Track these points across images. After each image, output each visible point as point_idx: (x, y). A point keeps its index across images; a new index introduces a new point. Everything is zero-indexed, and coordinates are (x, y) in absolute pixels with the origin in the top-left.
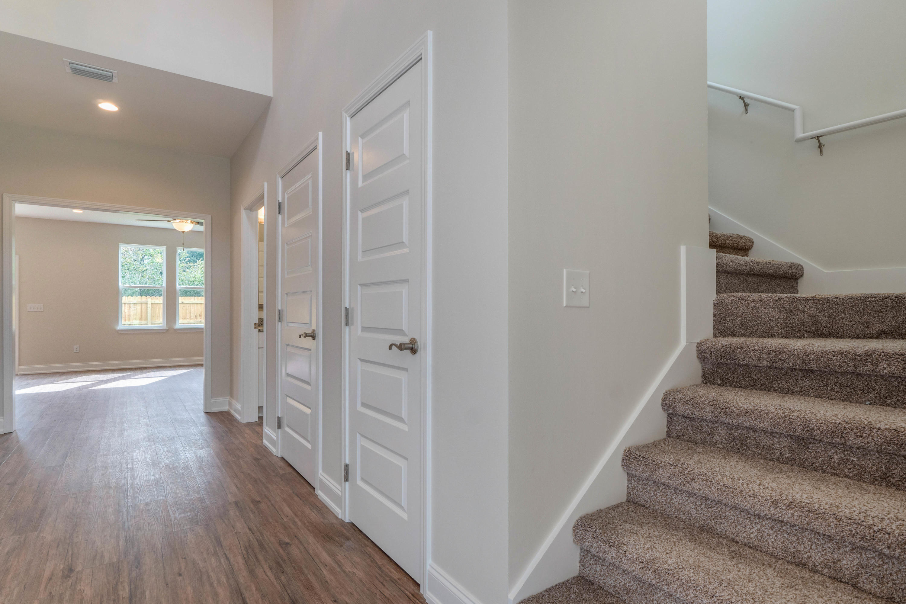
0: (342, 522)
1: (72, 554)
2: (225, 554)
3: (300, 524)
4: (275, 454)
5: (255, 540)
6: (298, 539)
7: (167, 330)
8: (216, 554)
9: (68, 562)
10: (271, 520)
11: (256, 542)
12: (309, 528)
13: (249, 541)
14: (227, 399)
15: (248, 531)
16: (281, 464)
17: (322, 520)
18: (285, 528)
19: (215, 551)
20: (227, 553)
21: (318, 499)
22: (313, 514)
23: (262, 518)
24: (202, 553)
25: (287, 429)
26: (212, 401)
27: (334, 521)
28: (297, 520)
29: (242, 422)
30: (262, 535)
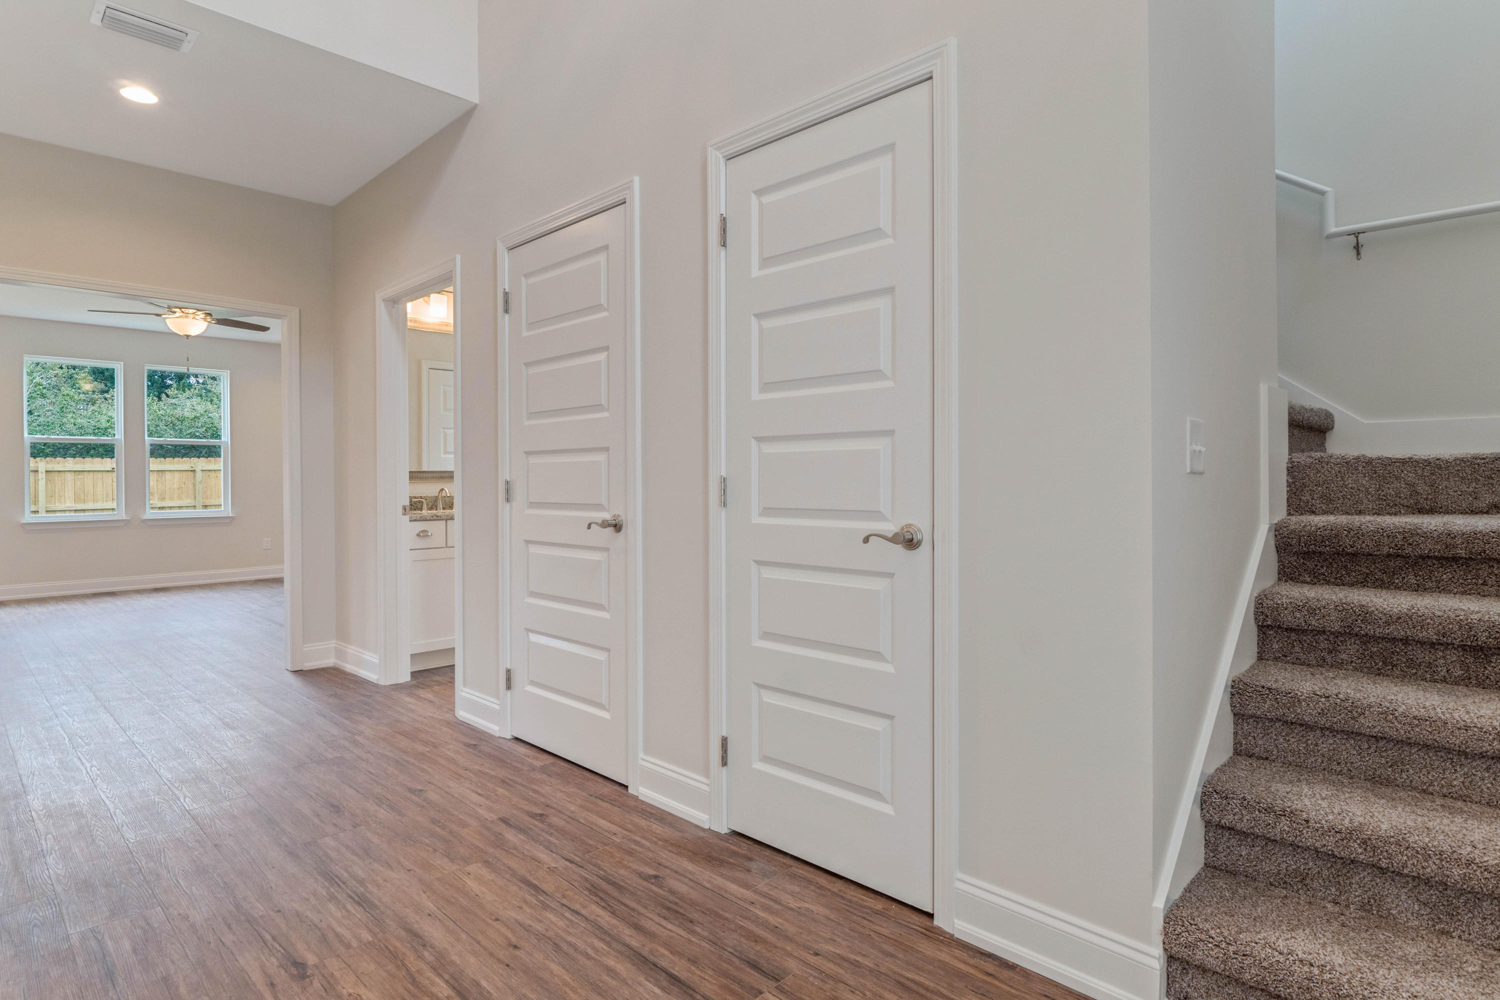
0: (717, 835)
1: (274, 938)
2: (563, 905)
3: (648, 844)
4: (497, 735)
5: (596, 877)
6: (666, 867)
7: (127, 522)
8: (545, 907)
9: (279, 951)
10: (591, 842)
11: (601, 880)
12: (669, 848)
13: (586, 880)
14: (332, 644)
15: (568, 863)
16: (522, 750)
17: (678, 833)
18: (630, 853)
19: (542, 902)
20: (565, 901)
21: (642, 801)
22: (654, 825)
23: (573, 841)
24: (521, 908)
25: (530, 689)
26: (305, 649)
27: (701, 834)
28: (638, 839)
29: (382, 682)
30: (600, 868)
